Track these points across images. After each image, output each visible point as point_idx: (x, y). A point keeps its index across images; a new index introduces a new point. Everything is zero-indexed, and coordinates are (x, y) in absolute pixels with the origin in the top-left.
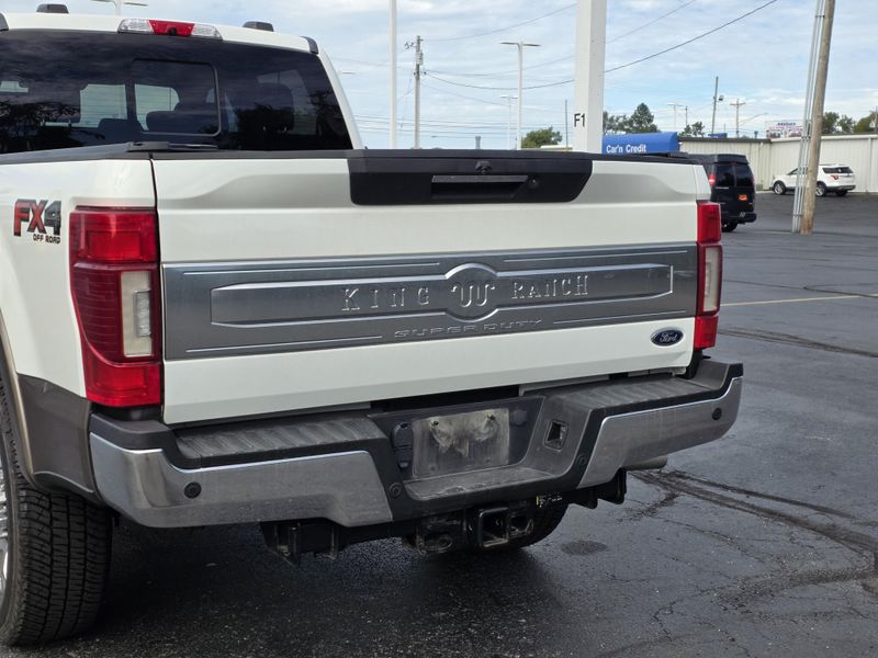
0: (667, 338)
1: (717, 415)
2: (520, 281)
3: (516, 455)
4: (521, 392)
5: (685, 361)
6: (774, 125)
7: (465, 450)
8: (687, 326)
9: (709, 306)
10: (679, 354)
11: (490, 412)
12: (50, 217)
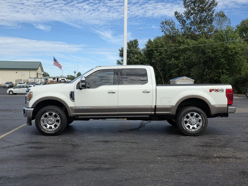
12: (220, 90)
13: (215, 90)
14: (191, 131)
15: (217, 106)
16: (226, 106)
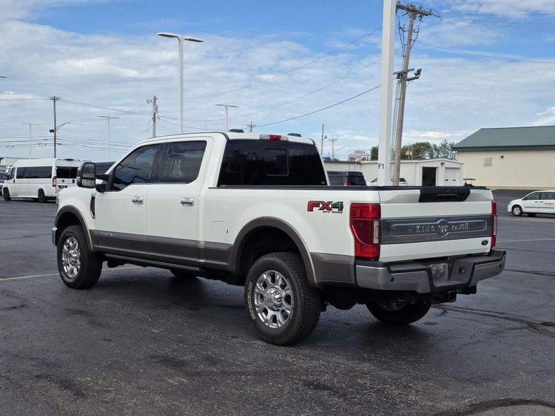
0: (484, 243)
1: (500, 266)
2: (454, 224)
3: (449, 278)
4: (448, 259)
5: (488, 251)
6: (353, 152)
7: (438, 275)
8: (489, 239)
9: (494, 234)
10: (487, 249)
11: (444, 264)
12: (335, 206)
13: (321, 205)
14: (268, 327)
15: (326, 259)
16: (352, 262)
